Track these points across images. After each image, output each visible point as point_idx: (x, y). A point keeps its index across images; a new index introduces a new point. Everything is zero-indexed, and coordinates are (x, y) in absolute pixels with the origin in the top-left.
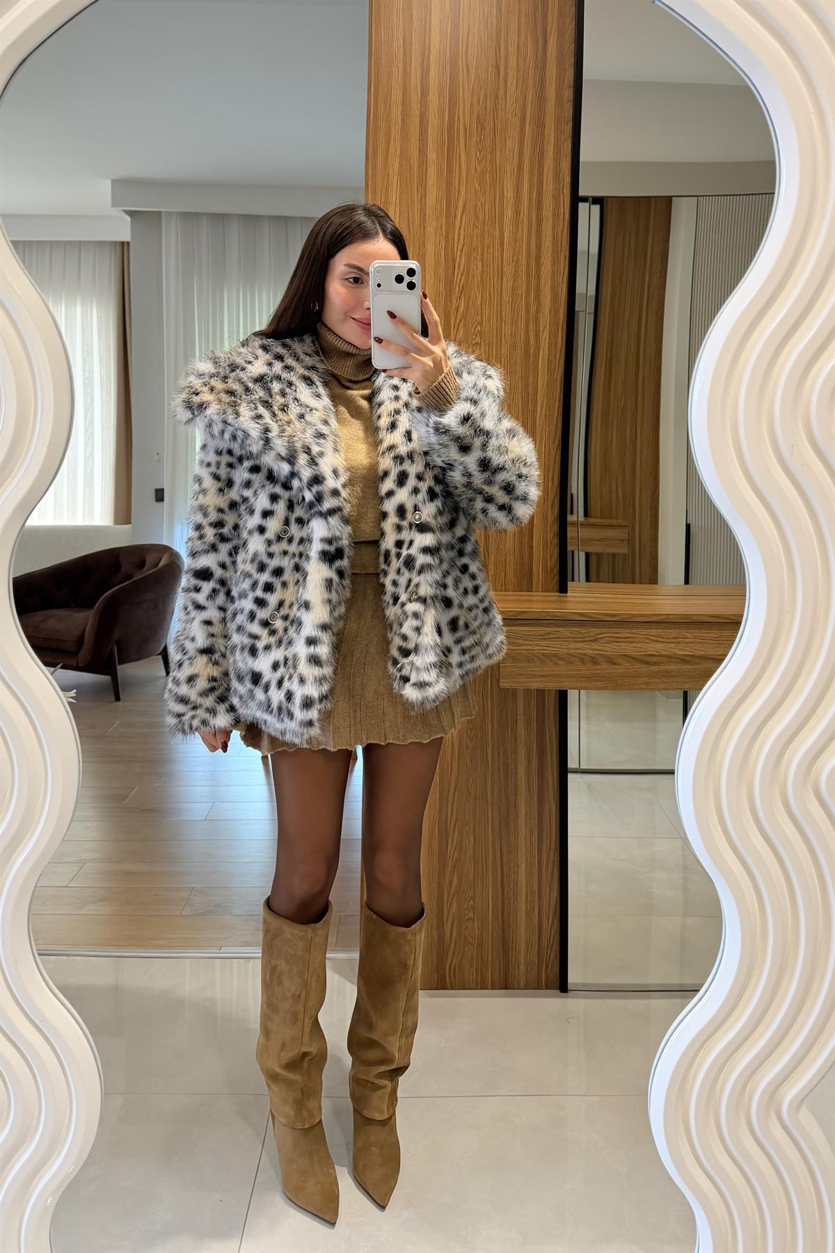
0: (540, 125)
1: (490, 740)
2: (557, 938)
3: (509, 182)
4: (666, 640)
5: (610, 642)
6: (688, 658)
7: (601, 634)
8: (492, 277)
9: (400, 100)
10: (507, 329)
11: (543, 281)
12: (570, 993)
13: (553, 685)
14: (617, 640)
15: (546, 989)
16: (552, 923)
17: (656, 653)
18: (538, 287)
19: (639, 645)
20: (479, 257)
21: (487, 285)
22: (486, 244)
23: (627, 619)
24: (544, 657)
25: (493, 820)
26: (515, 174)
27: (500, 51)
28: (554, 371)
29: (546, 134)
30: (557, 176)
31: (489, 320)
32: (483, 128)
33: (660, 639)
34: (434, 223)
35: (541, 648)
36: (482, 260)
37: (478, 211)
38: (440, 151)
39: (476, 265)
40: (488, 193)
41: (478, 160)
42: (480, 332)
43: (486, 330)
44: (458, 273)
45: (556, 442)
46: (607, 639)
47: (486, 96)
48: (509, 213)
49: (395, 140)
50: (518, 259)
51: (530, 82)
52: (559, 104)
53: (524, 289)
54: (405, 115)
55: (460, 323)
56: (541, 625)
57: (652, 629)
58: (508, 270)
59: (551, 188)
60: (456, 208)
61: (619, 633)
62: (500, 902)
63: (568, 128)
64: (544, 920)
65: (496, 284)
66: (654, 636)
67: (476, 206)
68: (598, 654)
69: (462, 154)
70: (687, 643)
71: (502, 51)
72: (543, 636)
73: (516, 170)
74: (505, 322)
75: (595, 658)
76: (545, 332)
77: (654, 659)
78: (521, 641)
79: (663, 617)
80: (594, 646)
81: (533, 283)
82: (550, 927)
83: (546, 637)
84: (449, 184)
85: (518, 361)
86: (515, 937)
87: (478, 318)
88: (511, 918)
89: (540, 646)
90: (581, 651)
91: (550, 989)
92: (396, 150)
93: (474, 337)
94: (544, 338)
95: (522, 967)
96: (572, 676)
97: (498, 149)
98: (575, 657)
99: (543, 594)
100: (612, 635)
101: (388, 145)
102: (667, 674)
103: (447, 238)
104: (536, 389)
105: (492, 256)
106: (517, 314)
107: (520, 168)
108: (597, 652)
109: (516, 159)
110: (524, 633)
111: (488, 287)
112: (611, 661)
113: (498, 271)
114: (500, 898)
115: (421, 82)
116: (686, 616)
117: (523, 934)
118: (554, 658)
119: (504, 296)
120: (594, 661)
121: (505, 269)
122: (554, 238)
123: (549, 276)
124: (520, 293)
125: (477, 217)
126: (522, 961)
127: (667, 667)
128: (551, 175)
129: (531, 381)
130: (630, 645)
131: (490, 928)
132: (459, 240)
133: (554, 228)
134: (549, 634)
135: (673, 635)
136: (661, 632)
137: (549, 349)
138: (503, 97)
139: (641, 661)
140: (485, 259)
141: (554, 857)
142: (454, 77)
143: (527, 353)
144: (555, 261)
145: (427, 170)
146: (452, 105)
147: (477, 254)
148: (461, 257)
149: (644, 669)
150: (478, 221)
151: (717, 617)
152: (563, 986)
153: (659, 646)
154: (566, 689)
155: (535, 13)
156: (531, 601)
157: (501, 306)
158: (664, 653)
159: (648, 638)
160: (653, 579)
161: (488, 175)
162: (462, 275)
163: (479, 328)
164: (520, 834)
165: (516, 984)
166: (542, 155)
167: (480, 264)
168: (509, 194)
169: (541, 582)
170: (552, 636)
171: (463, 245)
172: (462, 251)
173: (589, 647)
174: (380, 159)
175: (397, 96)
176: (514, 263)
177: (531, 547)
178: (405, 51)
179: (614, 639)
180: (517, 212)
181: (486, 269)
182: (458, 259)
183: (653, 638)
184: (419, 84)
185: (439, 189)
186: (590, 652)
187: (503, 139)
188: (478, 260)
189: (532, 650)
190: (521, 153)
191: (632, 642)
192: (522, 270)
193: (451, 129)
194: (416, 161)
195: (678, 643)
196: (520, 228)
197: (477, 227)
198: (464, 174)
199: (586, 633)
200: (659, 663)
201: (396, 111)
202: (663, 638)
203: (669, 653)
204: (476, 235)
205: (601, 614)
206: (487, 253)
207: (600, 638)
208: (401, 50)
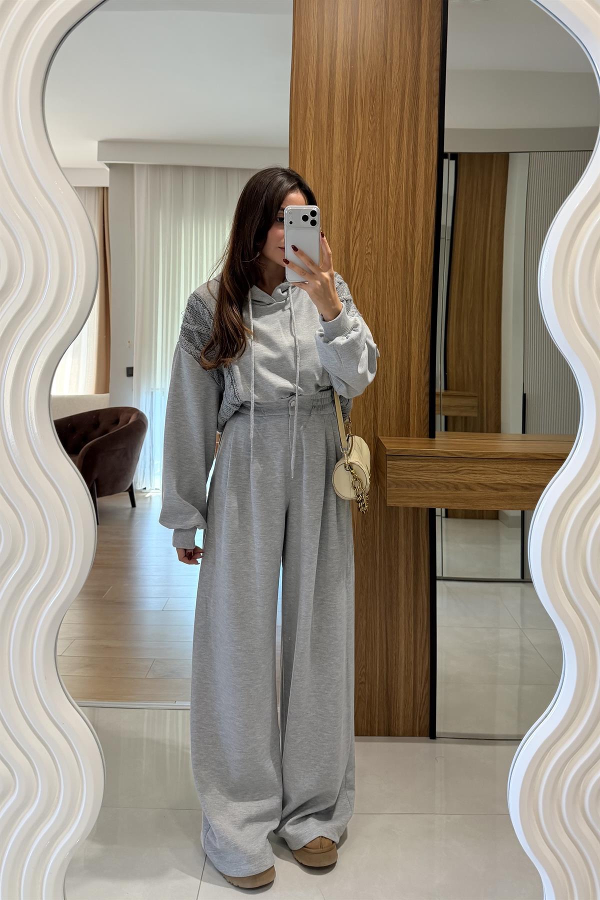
0: (416, 98)
1: (378, 548)
2: (428, 697)
3: (393, 138)
4: (511, 473)
5: (467, 474)
6: (528, 486)
7: (462, 467)
8: (380, 205)
9: (314, 80)
10: (391, 242)
11: (417, 209)
12: (438, 740)
13: (426, 505)
14: (474, 472)
15: (420, 736)
16: (424, 686)
17: (504, 482)
18: (414, 213)
19: (491, 476)
20: (371, 191)
22: (376, 182)
23: (481, 456)
24: (418, 484)
25: (380, 608)
26: (398, 132)
27: (387, 44)
28: (426, 273)
29: (420, 103)
30: (428, 133)
31: (378, 237)
32: (374, 99)
33: (506, 472)
34: (339, 167)
35: (416, 477)
36: (373, 194)
37: (370, 158)
38: (343, 116)
39: (369, 197)
40: (378, 145)
41: (371, 122)
42: (371, 245)
43: (377, 243)
44: (356, 202)
45: (427, 326)
46: (466, 471)
47: (376, 77)
48: (393, 159)
49: (310, 108)
50: (399, 192)
51: (409, 68)
52: (429, 82)
53: (404, 212)
54: (318, 91)
55: (357, 239)
56: (417, 460)
57: (500, 463)
58: (392, 200)
59: (424, 142)
60: (355, 156)
61: (475, 467)
62: (385, 670)
63: (436, 100)
64: (418, 685)
65: (383, 211)
66: (500, 469)
67: (369, 154)
68: (459, 482)
69: (359, 119)
70: (526, 474)
72: (418, 468)
73: (398, 129)
74: (390, 238)
75: (457, 485)
76: (419, 245)
77: (503, 486)
78: (403, 472)
79: (507, 455)
80: (456, 476)
81: (410, 209)
82: (423, 689)
83: (421, 469)
84: (349, 139)
85: (399, 266)
86: (396, 697)
87: (370, 235)
88: (393, 683)
89: (416, 476)
90: (446, 480)
91: (422, 736)
92: (311, 115)
93: (367, 248)
94: (418, 248)
95: (401, 719)
96: (439, 499)
97: (385, 114)
98: (442, 484)
99: (418, 438)
100: (469, 468)
101: (306, 112)
102: (512, 498)
103: (348, 178)
104: (412, 287)
105: (380, 189)
106: (399, 233)
107: (401, 128)
108: (458, 481)
109: (398, 120)
110: (404, 466)
111: (377, 212)
112: (468, 487)
113: (385, 201)
114: (385, 667)
115: (330, 67)
116: (526, 454)
117: (402, 695)
118: (427, 484)
119: (389, 218)
120: (456, 488)
121: (390, 199)
122: (425, 177)
123: (422, 204)
124: (401, 216)
125: (370, 162)
126: (401, 714)
127: (511, 493)
128: (423, 134)
129: (408, 281)
130: (483, 476)
131: (377, 690)
132: (356, 179)
133: (426, 170)
134: (422, 467)
135: (517, 468)
136: (507, 466)
137: (422, 258)
138: (389, 78)
139: (492, 488)
140: (375, 192)
141: (427, 636)
142: (353, 62)
143: (405, 259)
144: (426, 193)
145: (333, 129)
146: (352, 83)
147: (370, 189)
148: (358, 191)
149: (494, 493)
150: (371, 165)
151: (548, 455)
152: (432, 734)
153: (505, 477)
154: (434, 508)
155: (412, 17)
156: (408, 443)
157: (387, 226)
158: (510, 482)
159: (497, 471)
160: (498, 429)
161: (378, 133)
162: (358, 204)
163: (370, 242)
164: (400, 618)
165: (396, 732)
166: (418, 119)
167: (371, 196)
168: (393, 146)
169: (416, 430)
170: (425, 468)
171: (360, 183)
172: (358, 186)
173: (452, 476)
174: (300, 121)
175: (312, 77)
176: (397, 195)
177: (409, 404)
178: (318, 45)
179: (471, 472)
180: (399, 159)
181: (376, 200)
182: (356, 192)
183: (501, 471)
184: (328, 69)
185: (342, 143)
186: (453, 480)
187: (389, 108)
188: (370, 193)
189: (412, 479)
190: (402, 118)
191: (484, 474)
192: (402, 201)
193: (351, 101)
194: (325, 122)
195: (521, 475)
196: (401, 170)
197: (369, 169)
198: (360, 132)
199: (450, 466)
200: (506, 490)
201: (312, 87)
202: (509, 471)
203: (514, 482)
204: (369, 176)
205: (462, 452)
206: (377, 188)
207: (461, 470)
208: (316, 44)
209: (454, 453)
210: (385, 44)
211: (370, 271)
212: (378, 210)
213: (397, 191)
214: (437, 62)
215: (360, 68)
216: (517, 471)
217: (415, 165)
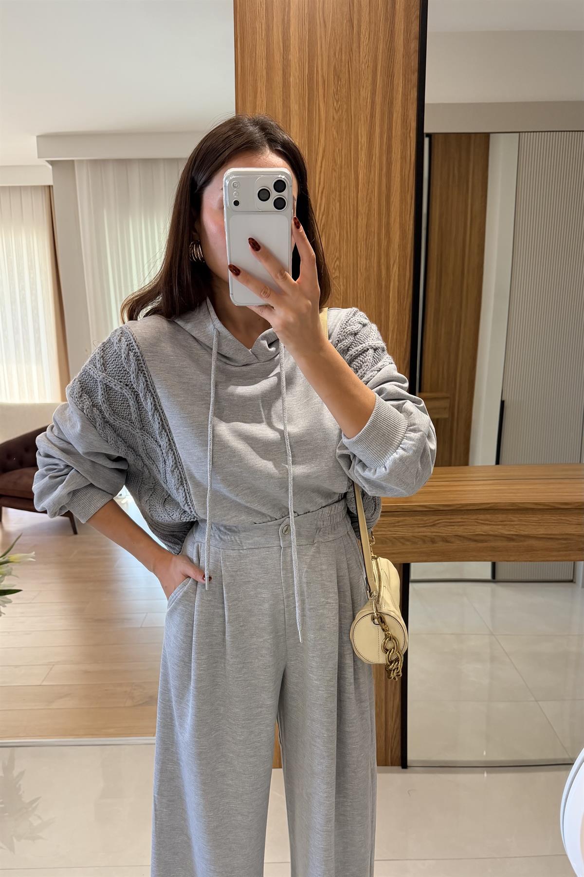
0: (390, 76)
2: (399, 731)
3: (363, 129)
4: (493, 523)
5: (445, 526)
7: (440, 520)
8: (348, 216)
9: (264, 54)
10: (362, 263)
11: (392, 220)
12: (409, 769)
13: (400, 559)
14: (452, 524)
15: (392, 766)
16: (395, 720)
17: (484, 533)
18: (388, 224)
19: (469, 527)
20: (337, 198)
21: (344, 223)
22: (343, 185)
23: (459, 508)
24: (396, 539)
26: (368, 121)
28: (403, 302)
29: (395, 82)
32: (339, 79)
33: (487, 522)
35: (393, 532)
36: (340, 201)
37: (336, 154)
38: (301, 102)
39: (334, 206)
40: (344, 140)
41: (335, 109)
42: (339, 267)
43: (344, 266)
44: (319, 213)
46: (443, 524)
47: (341, 49)
48: (363, 156)
49: (261, 92)
50: (370, 200)
51: (381, 35)
52: (407, 54)
53: (376, 225)
54: (269, 69)
56: (393, 516)
57: (480, 514)
58: (362, 209)
59: (399, 133)
60: (317, 154)
61: (454, 519)
63: (415, 78)
64: (389, 718)
65: (352, 223)
66: (481, 520)
67: (334, 151)
68: (437, 536)
69: (321, 106)
70: (512, 525)
71: (355, 4)
72: (394, 524)
73: (369, 117)
74: (360, 258)
75: (434, 538)
76: (395, 266)
77: (483, 538)
79: (489, 506)
80: (433, 529)
81: (384, 221)
82: (393, 722)
83: (397, 524)
85: (372, 292)
87: (337, 255)
90: (423, 534)
91: (394, 765)
93: (333, 271)
94: (394, 271)
96: (415, 553)
97: (353, 98)
98: (418, 538)
100: (447, 521)
101: (255, 97)
105: (348, 196)
106: (371, 250)
107: (372, 116)
108: (434, 534)
109: (369, 106)
112: (445, 540)
113: (354, 213)
115: (283, 37)
118: (403, 539)
119: (359, 233)
120: (433, 541)
121: (360, 208)
122: (401, 179)
123: (398, 214)
124: (373, 230)
125: (335, 162)
127: (493, 544)
128: (399, 121)
129: (383, 310)
130: (462, 527)
132: (319, 183)
134: (398, 522)
135: (501, 519)
136: (488, 517)
137: (399, 282)
138: (357, 50)
139: (470, 539)
140: (342, 200)
142: (312, 32)
143: (379, 283)
144: (403, 200)
145: (290, 120)
146: (312, 58)
147: (336, 196)
148: (321, 199)
149: (473, 545)
150: (336, 165)
152: (404, 764)
153: (486, 528)
154: (409, 562)
157: (357, 243)
158: (491, 533)
159: (477, 522)
161: (344, 123)
162: (323, 216)
163: (338, 262)
166: (392, 103)
167: (338, 204)
168: (363, 140)
170: (400, 524)
171: (324, 188)
172: (322, 193)
173: (429, 530)
175: (261, 50)
176: (368, 204)
179: (448, 524)
180: (370, 156)
181: (343, 209)
182: (318, 200)
183: (481, 521)
184: (281, 40)
185: (302, 137)
186: (430, 534)
187: (357, 90)
188: (336, 201)
189: (386, 535)
190: (373, 103)
191: (463, 525)
192: (374, 210)
193: (311, 81)
194: (281, 111)
195: (505, 525)
196: (373, 172)
197: (335, 171)
198: (323, 123)
199: (427, 520)
200: (486, 541)
201: (261, 65)
202: (490, 521)
203: (497, 533)
204: (334, 179)
205: (440, 505)
206: (344, 194)
207: (438, 523)
208: (264, 6)
209: (432, 506)
210: (351, 5)
211: (337, 298)
212: (345, 222)
213: (368, 199)
214: (415, 28)
215: (321, 37)
216: (502, 522)
217: (389, 163)
